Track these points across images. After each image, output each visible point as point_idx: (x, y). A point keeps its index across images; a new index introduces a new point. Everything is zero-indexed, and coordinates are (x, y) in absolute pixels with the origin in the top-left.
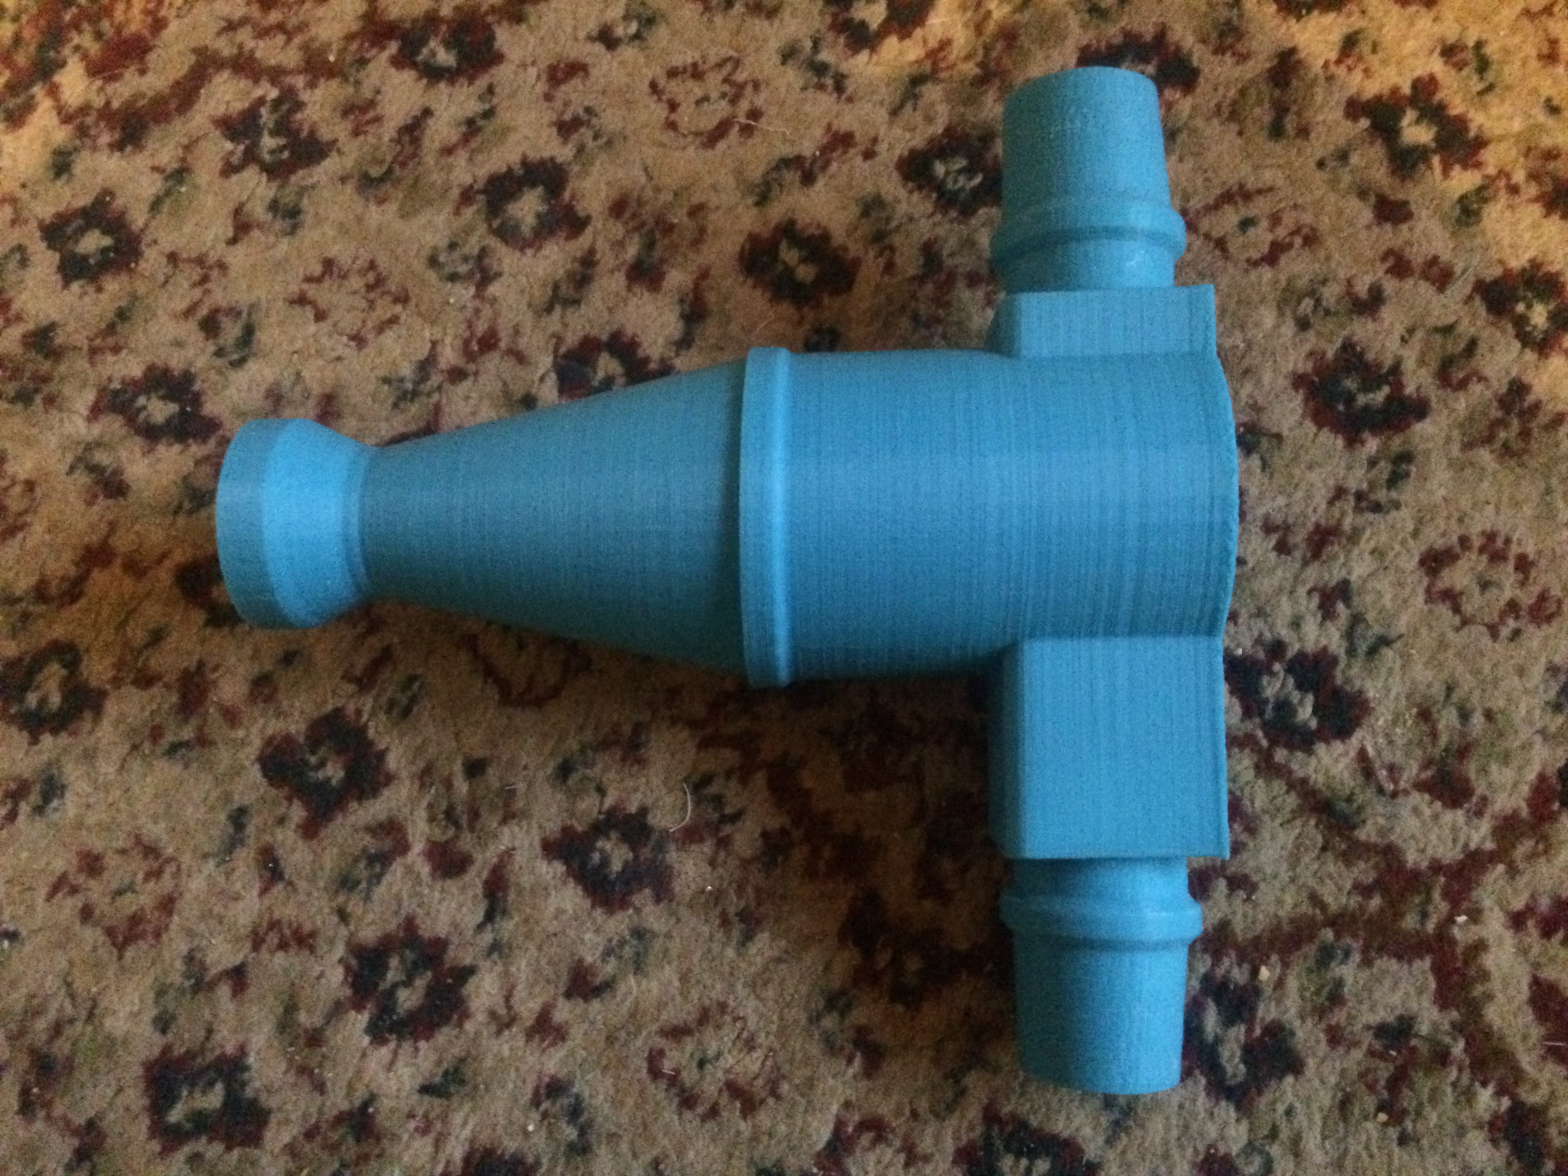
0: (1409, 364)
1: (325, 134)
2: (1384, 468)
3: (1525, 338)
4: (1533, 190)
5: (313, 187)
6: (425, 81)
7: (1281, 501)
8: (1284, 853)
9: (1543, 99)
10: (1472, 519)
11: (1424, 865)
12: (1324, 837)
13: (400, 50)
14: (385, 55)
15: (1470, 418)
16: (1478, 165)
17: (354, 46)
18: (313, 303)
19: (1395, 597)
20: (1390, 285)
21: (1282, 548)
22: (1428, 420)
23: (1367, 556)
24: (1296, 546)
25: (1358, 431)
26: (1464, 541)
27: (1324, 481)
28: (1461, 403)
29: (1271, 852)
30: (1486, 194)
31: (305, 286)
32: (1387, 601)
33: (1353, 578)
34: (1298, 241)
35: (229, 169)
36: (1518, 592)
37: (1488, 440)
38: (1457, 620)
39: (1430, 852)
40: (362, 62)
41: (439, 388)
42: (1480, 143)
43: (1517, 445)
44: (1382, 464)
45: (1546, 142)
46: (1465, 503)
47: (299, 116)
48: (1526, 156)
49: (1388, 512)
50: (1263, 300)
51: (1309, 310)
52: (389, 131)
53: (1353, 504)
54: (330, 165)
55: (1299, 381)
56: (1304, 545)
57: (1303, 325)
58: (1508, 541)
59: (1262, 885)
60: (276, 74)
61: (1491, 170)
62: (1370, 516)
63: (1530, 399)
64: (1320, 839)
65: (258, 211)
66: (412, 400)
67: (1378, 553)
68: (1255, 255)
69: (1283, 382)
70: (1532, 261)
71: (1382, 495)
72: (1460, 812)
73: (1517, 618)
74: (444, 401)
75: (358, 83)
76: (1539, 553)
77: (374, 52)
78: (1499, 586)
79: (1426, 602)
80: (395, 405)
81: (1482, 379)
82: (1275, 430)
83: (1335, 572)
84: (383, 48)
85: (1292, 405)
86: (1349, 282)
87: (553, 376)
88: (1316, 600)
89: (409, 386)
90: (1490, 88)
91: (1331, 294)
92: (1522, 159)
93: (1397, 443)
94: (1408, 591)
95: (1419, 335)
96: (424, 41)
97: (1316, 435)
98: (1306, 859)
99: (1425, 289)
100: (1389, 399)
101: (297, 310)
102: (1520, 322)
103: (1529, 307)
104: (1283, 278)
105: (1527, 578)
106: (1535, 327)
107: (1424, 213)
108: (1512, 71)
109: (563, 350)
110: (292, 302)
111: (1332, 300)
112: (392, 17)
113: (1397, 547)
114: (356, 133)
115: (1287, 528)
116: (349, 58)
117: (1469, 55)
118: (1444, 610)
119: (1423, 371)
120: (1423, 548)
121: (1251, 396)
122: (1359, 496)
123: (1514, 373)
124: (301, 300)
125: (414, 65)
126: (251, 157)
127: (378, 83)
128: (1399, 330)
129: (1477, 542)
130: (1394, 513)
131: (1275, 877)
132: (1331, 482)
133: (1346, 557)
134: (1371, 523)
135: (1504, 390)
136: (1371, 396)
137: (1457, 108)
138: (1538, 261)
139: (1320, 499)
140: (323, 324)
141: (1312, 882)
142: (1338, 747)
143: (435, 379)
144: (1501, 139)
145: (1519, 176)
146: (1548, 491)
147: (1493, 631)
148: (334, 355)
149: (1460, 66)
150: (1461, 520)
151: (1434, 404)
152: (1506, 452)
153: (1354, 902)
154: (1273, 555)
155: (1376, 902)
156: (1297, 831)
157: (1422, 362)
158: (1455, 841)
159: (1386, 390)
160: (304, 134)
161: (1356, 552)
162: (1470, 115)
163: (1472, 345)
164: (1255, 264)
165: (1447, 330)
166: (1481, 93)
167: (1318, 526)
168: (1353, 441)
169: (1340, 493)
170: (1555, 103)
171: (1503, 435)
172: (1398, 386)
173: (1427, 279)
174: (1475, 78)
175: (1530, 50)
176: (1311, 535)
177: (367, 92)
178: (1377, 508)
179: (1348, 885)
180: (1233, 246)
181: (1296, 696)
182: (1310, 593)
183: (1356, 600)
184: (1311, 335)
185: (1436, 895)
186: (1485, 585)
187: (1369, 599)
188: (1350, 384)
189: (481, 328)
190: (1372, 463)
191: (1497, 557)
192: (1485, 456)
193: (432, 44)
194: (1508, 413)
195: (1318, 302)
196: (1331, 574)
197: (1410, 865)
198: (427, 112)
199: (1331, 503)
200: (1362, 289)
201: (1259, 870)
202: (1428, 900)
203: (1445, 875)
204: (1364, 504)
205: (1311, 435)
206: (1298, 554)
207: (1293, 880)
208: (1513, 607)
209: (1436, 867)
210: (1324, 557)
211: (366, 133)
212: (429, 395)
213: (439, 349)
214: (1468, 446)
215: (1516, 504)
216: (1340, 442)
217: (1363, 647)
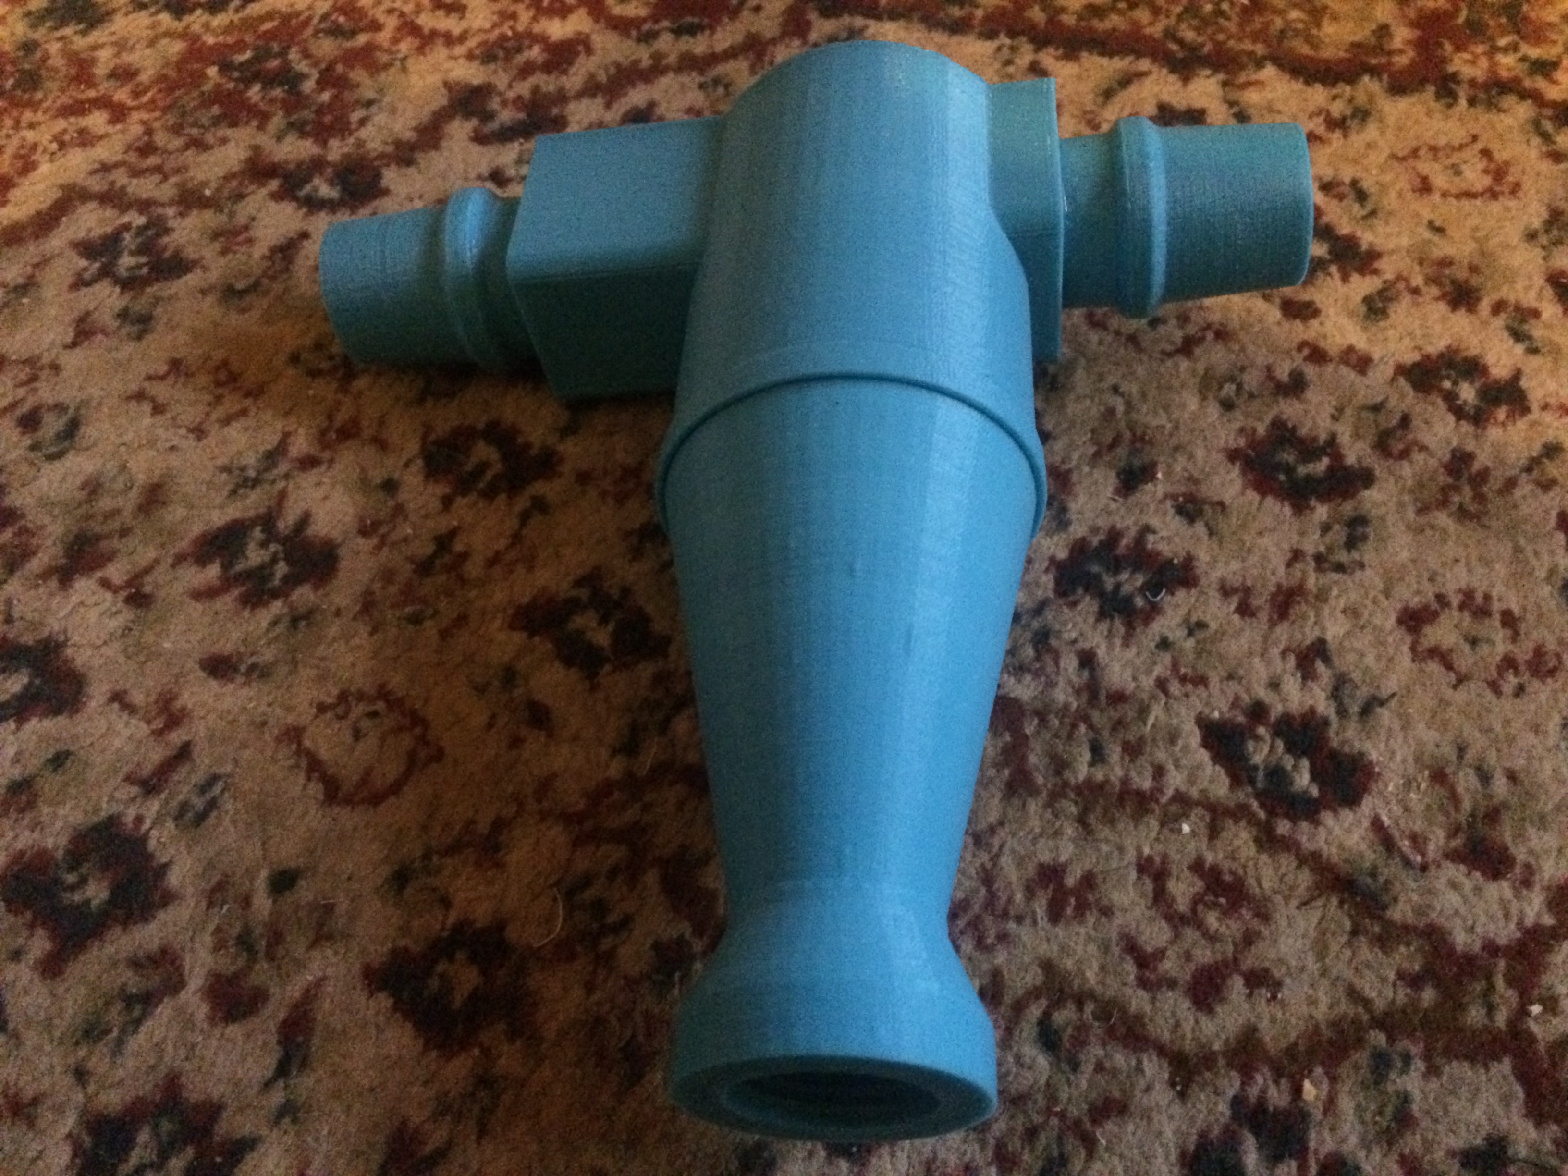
0: (1345, 437)
1: (190, 253)
2: (1339, 534)
3: (1459, 412)
4: (1435, 291)
5: (171, 298)
6: (305, 210)
7: (1235, 565)
8: (1308, 942)
9: (1425, 221)
10: (1444, 576)
11: (1477, 947)
12: (1351, 916)
13: (281, 186)
14: (264, 191)
15: (1421, 485)
16: (1376, 272)
17: (234, 183)
18: (153, 400)
19: (1378, 658)
20: (1310, 371)
21: (1245, 610)
22: (1376, 487)
23: (1341, 617)
24: (1259, 608)
25: (1306, 498)
26: (1441, 598)
27: (1277, 545)
28: (1406, 470)
29: (1290, 941)
30: (1388, 294)
31: (146, 384)
32: (1370, 660)
33: (1329, 637)
34: (1210, 336)
35: (80, 283)
36: (1510, 647)
37: (1444, 503)
38: (1452, 677)
39: (1479, 930)
40: (241, 197)
41: (287, 476)
42: (1373, 255)
43: (1472, 508)
44: (1337, 527)
45: (1437, 253)
46: (1433, 562)
47: (166, 239)
48: (1421, 264)
49: (1352, 573)
50: (1183, 385)
51: (1232, 394)
52: (259, 251)
53: (1313, 564)
54: (192, 279)
55: (1233, 455)
56: (1268, 606)
57: (1228, 406)
58: (1487, 597)
59: (1288, 981)
60: (144, 206)
61: (1389, 276)
62: (1335, 576)
63: (1476, 466)
64: (1348, 925)
65: (106, 318)
66: (253, 487)
67: (1352, 612)
68: (1169, 348)
69: (1218, 457)
70: (1449, 347)
71: (1343, 556)
72: (1505, 884)
73: (1517, 673)
74: (291, 486)
75: (232, 215)
76: (1524, 609)
77: (252, 188)
78: (1491, 642)
79: (1413, 661)
80: (234, 492)
81: (1423, 448)
82: (1216, 499)
83: (1307, 630)
84: (263, 185)
85: (1229, 478)
86: (1269, 369)
87: (420, 462)
88: (1292, 661)
89: (252, 473)
90: (1373, 213)
91: (1252, 380)
92: (1417, 268)
93: (1348, 508)
94: (1391, 651)
95: (1348, 412)
96: (307, 180)
97: (1260, 503)
98: (1334, 947)
99: (1348, 374)
100: (1330, 469)
101: (133, 404)
102: (1450, 398)
103: (1455, 383)
104: (1201, 367)
105: (1516, 633)
106: (1465, 402)
107: (1331, 311)
108: (1391, 201)
109: (433, 437)
110: (129, 398)
111: (1254, 383)
112: (276, 160)
113: (1370, 606)
114: (224, 252)
115: (1247, 591)
116: (226, 193)
117: (1346, 189)
118: (1434, 667)
119: (1360, 445)
120: (1399, 606)
121: (1185, 469)
122: (1319, 559)
123: (1455, 443)
124: (140, 396)
125: (295, 198)
126: (106, 272)
127: (254, 213)
128: (1328, 410)
129: (1455, 601)
130: (1358, 573)
131: (1303, 969)
132: (1286, 547)
133: (1317, 616)
134: (1335, 582)
135: (1448, 457)
136: (1311, 466)
137: (1344, 229)
138: (1454, 348)
139: (1278, 562)
140: (159, 417)
141: (1349, 974)
142: (1347, 816)
143: (283, 467)
144: (1392, 252)
145: (1418, 280)
146: (1518, 550)
147: (1495, 687)
148: (168, 445)
149: (1341, 197)
150: (1431, 580)
151: (1377, 473)
152: (1463, 514)
153: (1402, 995)
154: (1236, 618)
155: (1428, 995)
156: (1318, 914)
157: (1357, 435)
158: (1507, 916)
159: (1326, 461)
160: (167, 254)
161: (1326, 611)
162: (1359, 234)
163: (1405, 421)
164: (1170, 355)
165: (1376, 408)
166: (1364, 218)
167: (1279, 586)
168: (1300, 508)
169: (1296, 555)
170: (1438, 224)
171: (1456, 499)
172: (1337, 456)
173: (1347, 363)
174: (1356, 206)
175: (1403, 184)
176: (1274, 596)
177: (241, 219)
178: (1340, 568)
179: (1392, 976)
180: (1146, 341)
181: (1288, 762)
182: (1284, 654)
183: (1336, 661)
184: (1237, 414)
185: (1500, 982)
186: (1474, 642)
187: (1351, 657)
188: (1288, 456)
189: (341, 417)
190: (1326, 528)
191: (1482, 612)
192: (1442, 519)
193: (317, 181)
194: (1458, 478)
195: (1239, 387)
196: (1304, 634)
197: (1459, 948)
198: (305, 235)
199: (1289, 565)
200: (1283, 373)
201: (1281, 961)
202: (1491, 988)
203: (1504, 955)
204: (1326, 565)
205: (1256, 504)
206: (1264, 616)
207: (1324, 973)
208: (1509, 663)
209: (1492, 948)
210: (1293, 618)
211: (235, 253)
212: (273, 482)
213: (291, 440)
214: (1423, 510)
215: (1486, 562)
216: (1287, 510)
217: (1355, 709)
